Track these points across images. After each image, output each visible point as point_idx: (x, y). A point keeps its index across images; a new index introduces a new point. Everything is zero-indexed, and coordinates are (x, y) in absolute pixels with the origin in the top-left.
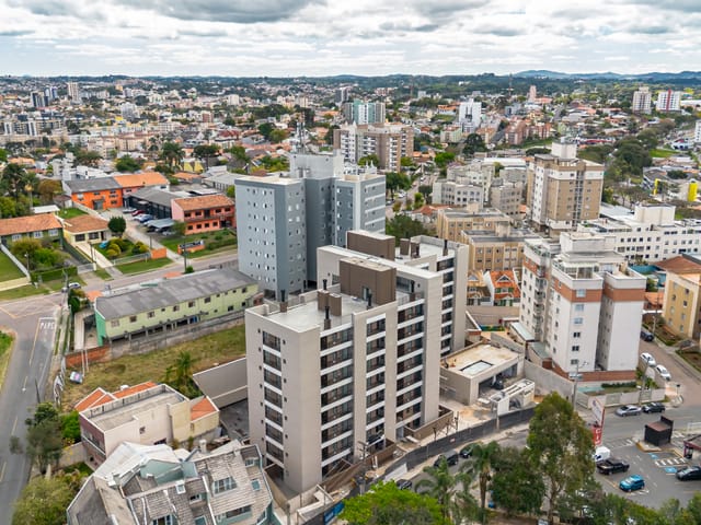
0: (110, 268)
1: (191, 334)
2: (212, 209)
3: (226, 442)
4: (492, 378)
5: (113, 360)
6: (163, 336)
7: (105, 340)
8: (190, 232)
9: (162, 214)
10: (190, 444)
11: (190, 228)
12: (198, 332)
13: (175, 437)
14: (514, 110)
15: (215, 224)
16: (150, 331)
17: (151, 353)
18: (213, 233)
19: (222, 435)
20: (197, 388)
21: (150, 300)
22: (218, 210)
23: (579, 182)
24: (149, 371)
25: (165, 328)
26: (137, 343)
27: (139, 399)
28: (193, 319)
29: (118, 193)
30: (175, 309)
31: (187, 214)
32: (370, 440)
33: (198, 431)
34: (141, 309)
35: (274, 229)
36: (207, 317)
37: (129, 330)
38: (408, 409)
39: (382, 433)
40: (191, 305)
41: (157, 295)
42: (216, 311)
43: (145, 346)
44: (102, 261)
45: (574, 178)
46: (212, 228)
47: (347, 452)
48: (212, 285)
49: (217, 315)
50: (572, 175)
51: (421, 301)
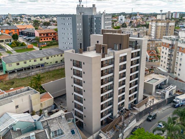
0: (12, 50)
1: (41, 71)
2: (49, 33)
3: (57, 111)
4: (158, 85)
5: (9, 80)
6: (30, 71)
7: (6, 72)
8: (42, 41)
9: (32, 36)
10: (40, 113)
11: (42, 40)
12: (44, 70)
13: (33, 109)
14: (134, 18)
15: (50, 39)
16: (25, 69)
17: (26, 78)
18: (49, 41)
19: (55, 108)
20: (44, 89)
21: (25, 57)
22: (51, 34)
23: (167, 26)
24: (24, 84)
25: (31, 68)
26: (20, 74)
27: (17, 93)
28: (42, 65)
29: (17, 30)
30: (35, 61)
31: (40, 35)
32: (119, 109)
33: (44, 107)
34: (21, 60)
35: (72, 38)
36: (48, 65)
37: (16, 68)
38: (132, 96)
39: (124, 106)
40: (41, 60)
41: (28, 56)
42: (51, 63)
43: (23, 75)
44: (9, 48)
45: (166, 25)
46: (49, 40)
47: (110, 114)
48: (49, 53)
49: (51, 64)
50: (165, 24)
51: (139, 50)
